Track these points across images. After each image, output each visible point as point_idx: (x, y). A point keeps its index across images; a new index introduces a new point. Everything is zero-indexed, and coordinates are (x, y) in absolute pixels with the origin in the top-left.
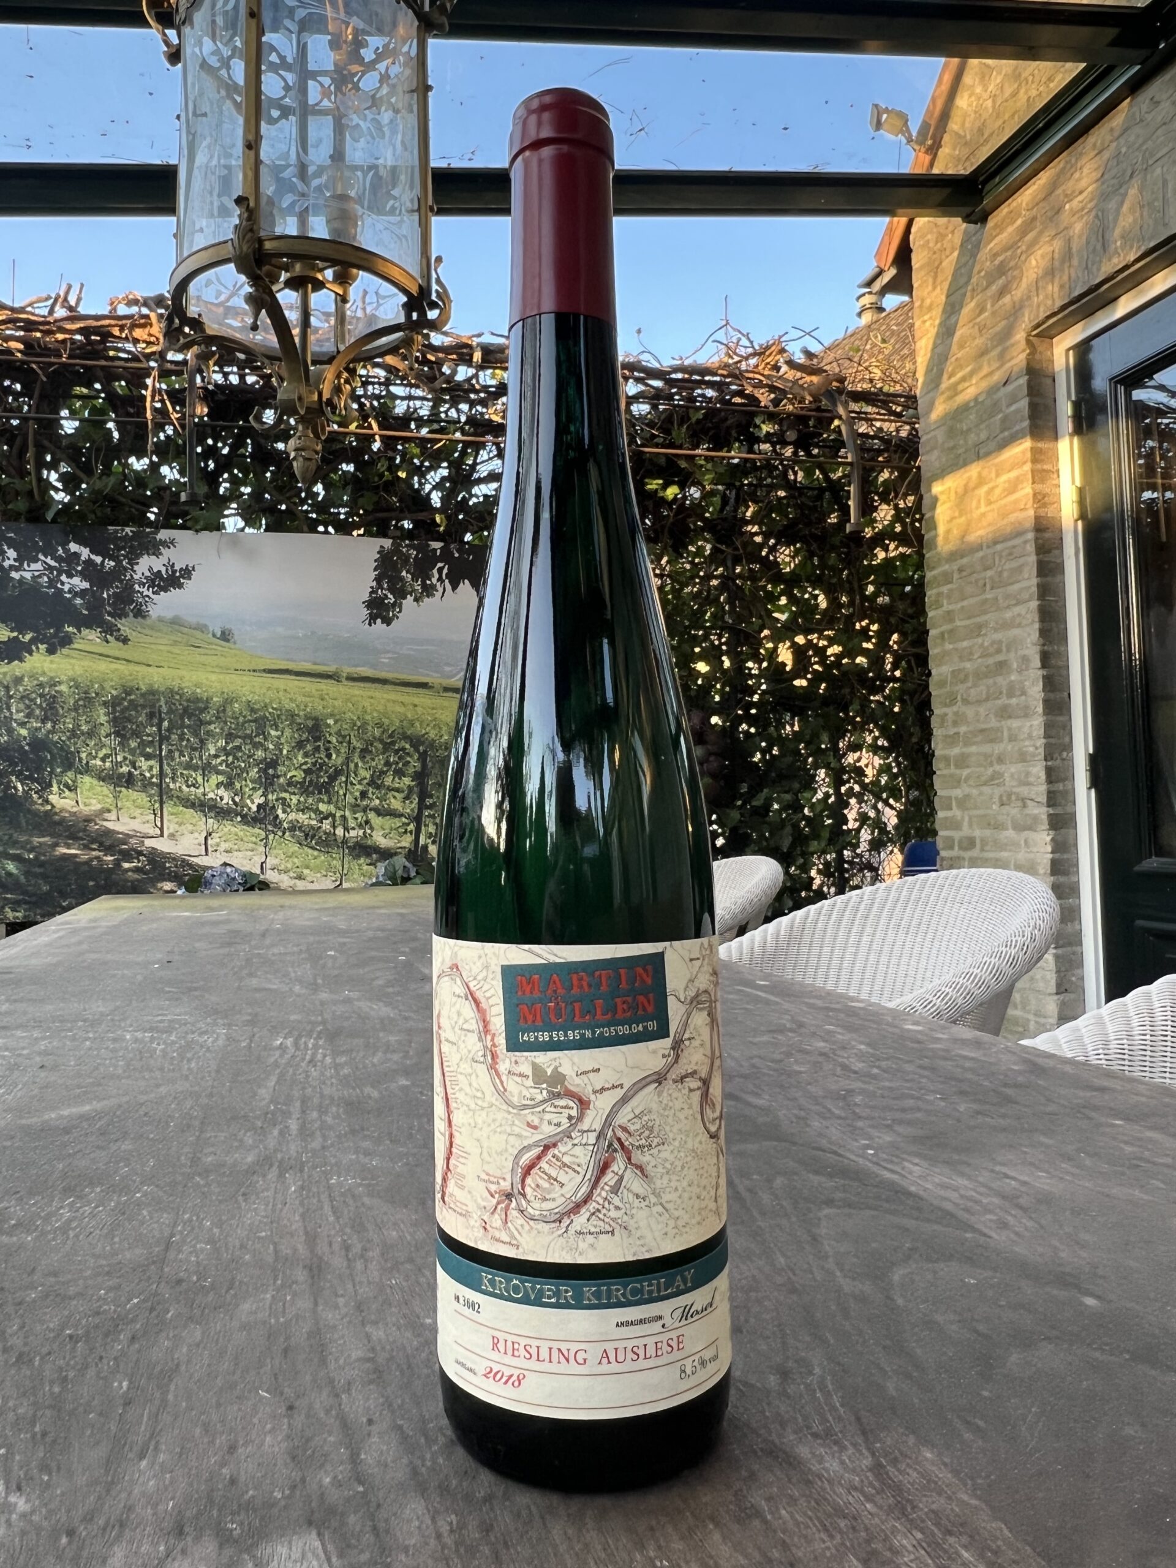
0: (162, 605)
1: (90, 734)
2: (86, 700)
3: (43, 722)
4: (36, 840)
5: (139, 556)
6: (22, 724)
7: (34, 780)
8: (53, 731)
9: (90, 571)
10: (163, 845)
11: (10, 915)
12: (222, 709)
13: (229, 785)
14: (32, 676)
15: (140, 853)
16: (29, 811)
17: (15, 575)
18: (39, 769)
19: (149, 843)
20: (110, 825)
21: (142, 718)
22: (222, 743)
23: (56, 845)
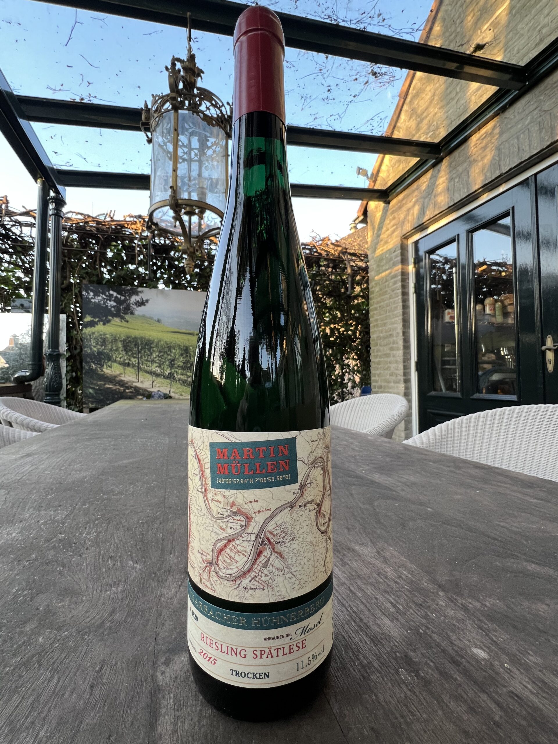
0: (139, 311)
1: (117, 350)
2: (115, 340)
3: (102, 346)
4: (99, 383)
5: (132, 295)
6: (95, 347)
7: (97, 363)
8: (105, 349)
9: (116, 300)
10: (139, 385)
11: (91, 406)
12: (157, 344)
13: (160, 366)
14: (98, 332)
15: (132, 387)
16: (97, 374)
17: (93, 300)
18: (100, 361)
19: (134, 384)
20: (123, 378)
21: (133, 346)
22: (157, 354)
23: (105, 384)
